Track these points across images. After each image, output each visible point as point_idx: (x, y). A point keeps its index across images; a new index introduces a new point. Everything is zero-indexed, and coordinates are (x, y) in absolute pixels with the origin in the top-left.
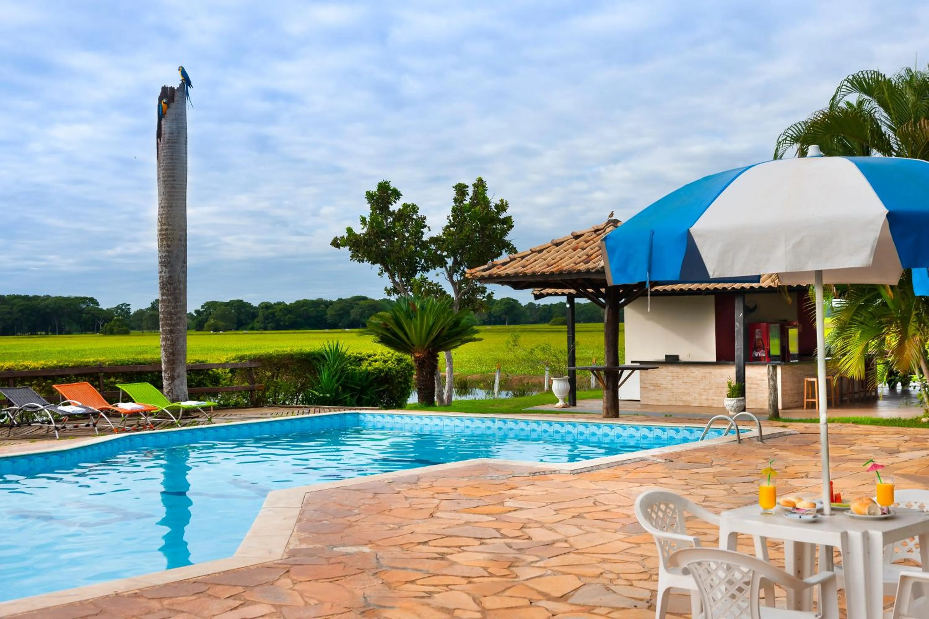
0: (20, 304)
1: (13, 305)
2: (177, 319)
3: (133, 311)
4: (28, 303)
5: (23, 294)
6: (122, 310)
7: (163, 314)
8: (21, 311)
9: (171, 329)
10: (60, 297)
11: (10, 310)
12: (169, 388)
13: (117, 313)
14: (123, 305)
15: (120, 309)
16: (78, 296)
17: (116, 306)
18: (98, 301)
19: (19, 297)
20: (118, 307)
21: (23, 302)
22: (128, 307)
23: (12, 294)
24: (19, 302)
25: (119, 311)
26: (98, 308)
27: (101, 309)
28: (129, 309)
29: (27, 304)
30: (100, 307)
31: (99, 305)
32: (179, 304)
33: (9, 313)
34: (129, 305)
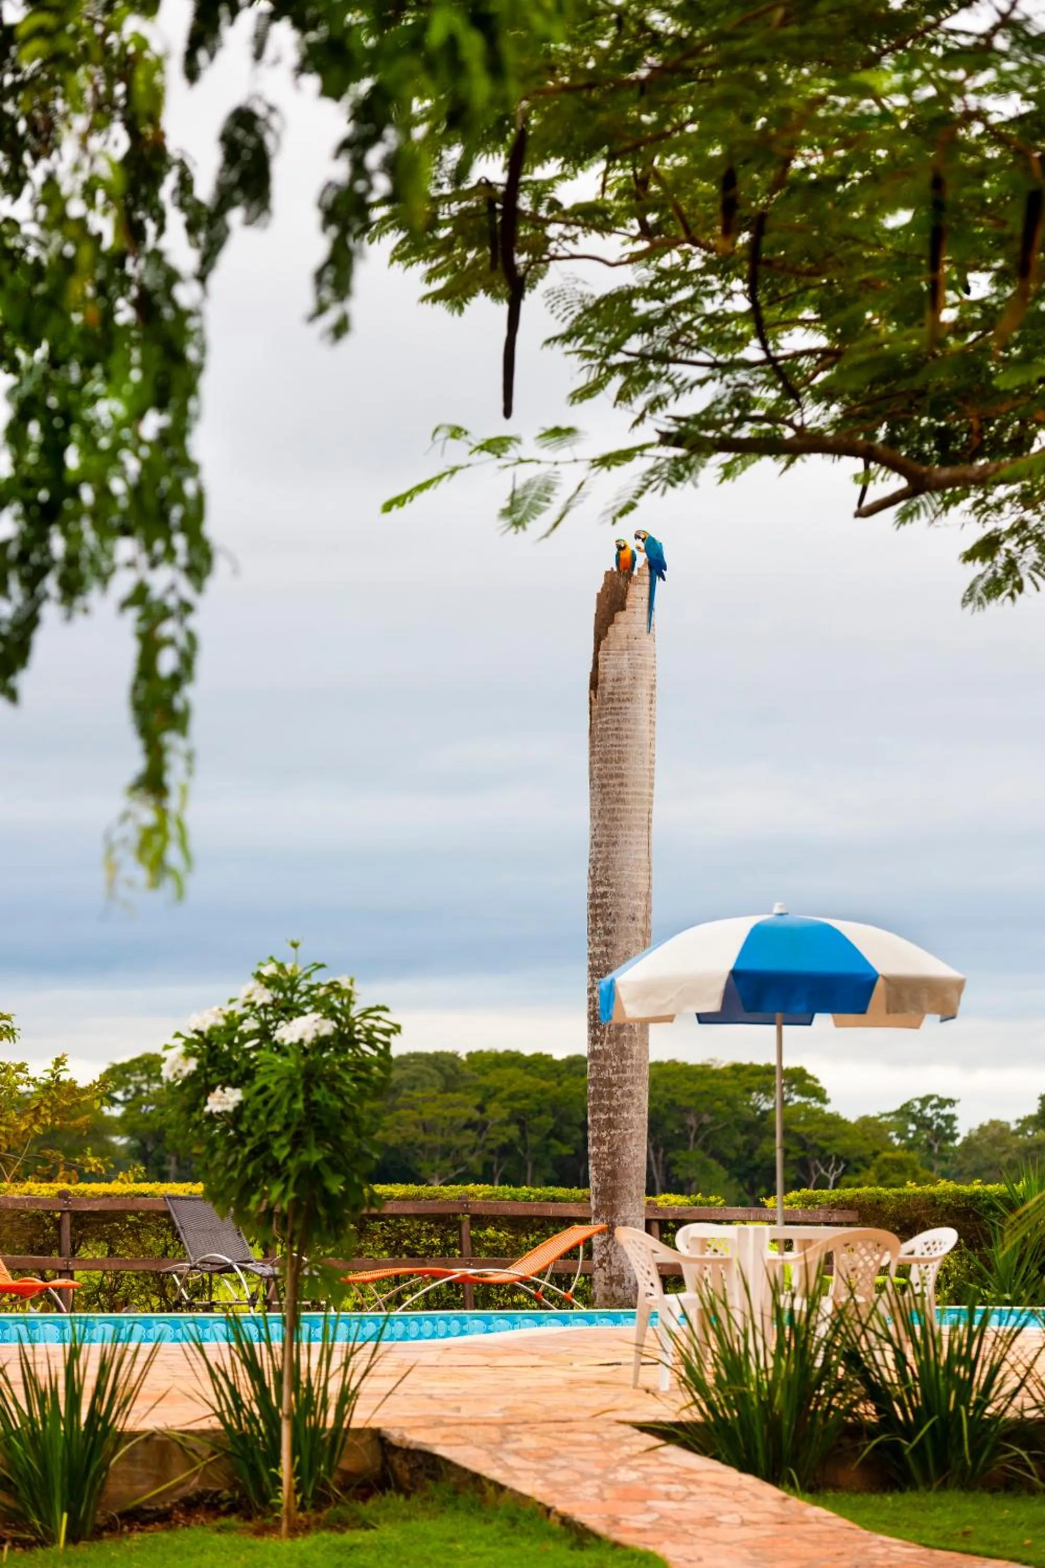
0: (514, 1088)
1: (490, 1094)
2: (623, 1095)
3: (964, 1128)
4: (544, 1084)
5: (528, 1052)
6: (924, 1123)
7: (595, 1085)
8: (519, 1119)
9: (609, 1119)
10: (674, 1063)
11: (477, 1116)
12: (604, 1252)
13: (900, 1136)
14: (925, 1101)
15: (914, 1119)
16: (745, 1061)
17: (896, 1107)
18: (823, 1084)
19: (512, 1060)
20: (905, 1112)
21: (527, 1082)
22: (947, 1111)
23: (486, 1049)
24: (511, 1082)
25: (912, 1127)
26: (821, 1111)
27: (835, 1120)
28: (950, 1119)
29: (543, 1092)
30: (828, 1109)
31: (825, 1101)
32: (629, 1062)
33: (470, 1125)
34: (951, 1102)
